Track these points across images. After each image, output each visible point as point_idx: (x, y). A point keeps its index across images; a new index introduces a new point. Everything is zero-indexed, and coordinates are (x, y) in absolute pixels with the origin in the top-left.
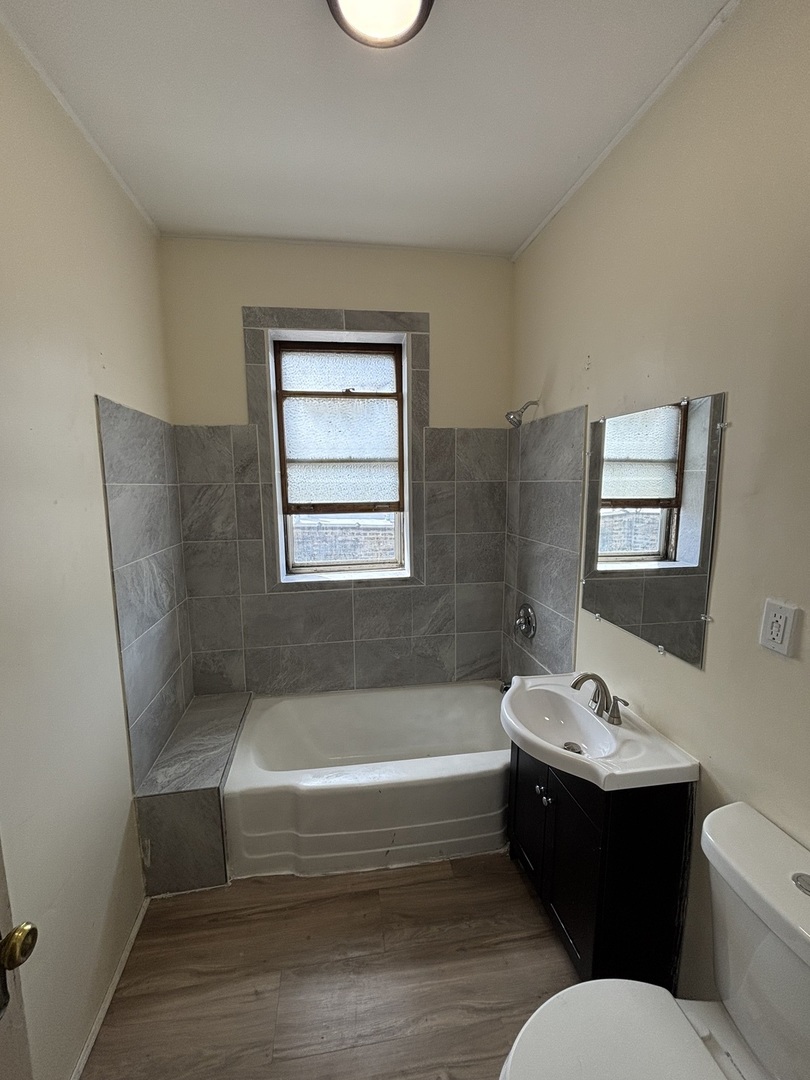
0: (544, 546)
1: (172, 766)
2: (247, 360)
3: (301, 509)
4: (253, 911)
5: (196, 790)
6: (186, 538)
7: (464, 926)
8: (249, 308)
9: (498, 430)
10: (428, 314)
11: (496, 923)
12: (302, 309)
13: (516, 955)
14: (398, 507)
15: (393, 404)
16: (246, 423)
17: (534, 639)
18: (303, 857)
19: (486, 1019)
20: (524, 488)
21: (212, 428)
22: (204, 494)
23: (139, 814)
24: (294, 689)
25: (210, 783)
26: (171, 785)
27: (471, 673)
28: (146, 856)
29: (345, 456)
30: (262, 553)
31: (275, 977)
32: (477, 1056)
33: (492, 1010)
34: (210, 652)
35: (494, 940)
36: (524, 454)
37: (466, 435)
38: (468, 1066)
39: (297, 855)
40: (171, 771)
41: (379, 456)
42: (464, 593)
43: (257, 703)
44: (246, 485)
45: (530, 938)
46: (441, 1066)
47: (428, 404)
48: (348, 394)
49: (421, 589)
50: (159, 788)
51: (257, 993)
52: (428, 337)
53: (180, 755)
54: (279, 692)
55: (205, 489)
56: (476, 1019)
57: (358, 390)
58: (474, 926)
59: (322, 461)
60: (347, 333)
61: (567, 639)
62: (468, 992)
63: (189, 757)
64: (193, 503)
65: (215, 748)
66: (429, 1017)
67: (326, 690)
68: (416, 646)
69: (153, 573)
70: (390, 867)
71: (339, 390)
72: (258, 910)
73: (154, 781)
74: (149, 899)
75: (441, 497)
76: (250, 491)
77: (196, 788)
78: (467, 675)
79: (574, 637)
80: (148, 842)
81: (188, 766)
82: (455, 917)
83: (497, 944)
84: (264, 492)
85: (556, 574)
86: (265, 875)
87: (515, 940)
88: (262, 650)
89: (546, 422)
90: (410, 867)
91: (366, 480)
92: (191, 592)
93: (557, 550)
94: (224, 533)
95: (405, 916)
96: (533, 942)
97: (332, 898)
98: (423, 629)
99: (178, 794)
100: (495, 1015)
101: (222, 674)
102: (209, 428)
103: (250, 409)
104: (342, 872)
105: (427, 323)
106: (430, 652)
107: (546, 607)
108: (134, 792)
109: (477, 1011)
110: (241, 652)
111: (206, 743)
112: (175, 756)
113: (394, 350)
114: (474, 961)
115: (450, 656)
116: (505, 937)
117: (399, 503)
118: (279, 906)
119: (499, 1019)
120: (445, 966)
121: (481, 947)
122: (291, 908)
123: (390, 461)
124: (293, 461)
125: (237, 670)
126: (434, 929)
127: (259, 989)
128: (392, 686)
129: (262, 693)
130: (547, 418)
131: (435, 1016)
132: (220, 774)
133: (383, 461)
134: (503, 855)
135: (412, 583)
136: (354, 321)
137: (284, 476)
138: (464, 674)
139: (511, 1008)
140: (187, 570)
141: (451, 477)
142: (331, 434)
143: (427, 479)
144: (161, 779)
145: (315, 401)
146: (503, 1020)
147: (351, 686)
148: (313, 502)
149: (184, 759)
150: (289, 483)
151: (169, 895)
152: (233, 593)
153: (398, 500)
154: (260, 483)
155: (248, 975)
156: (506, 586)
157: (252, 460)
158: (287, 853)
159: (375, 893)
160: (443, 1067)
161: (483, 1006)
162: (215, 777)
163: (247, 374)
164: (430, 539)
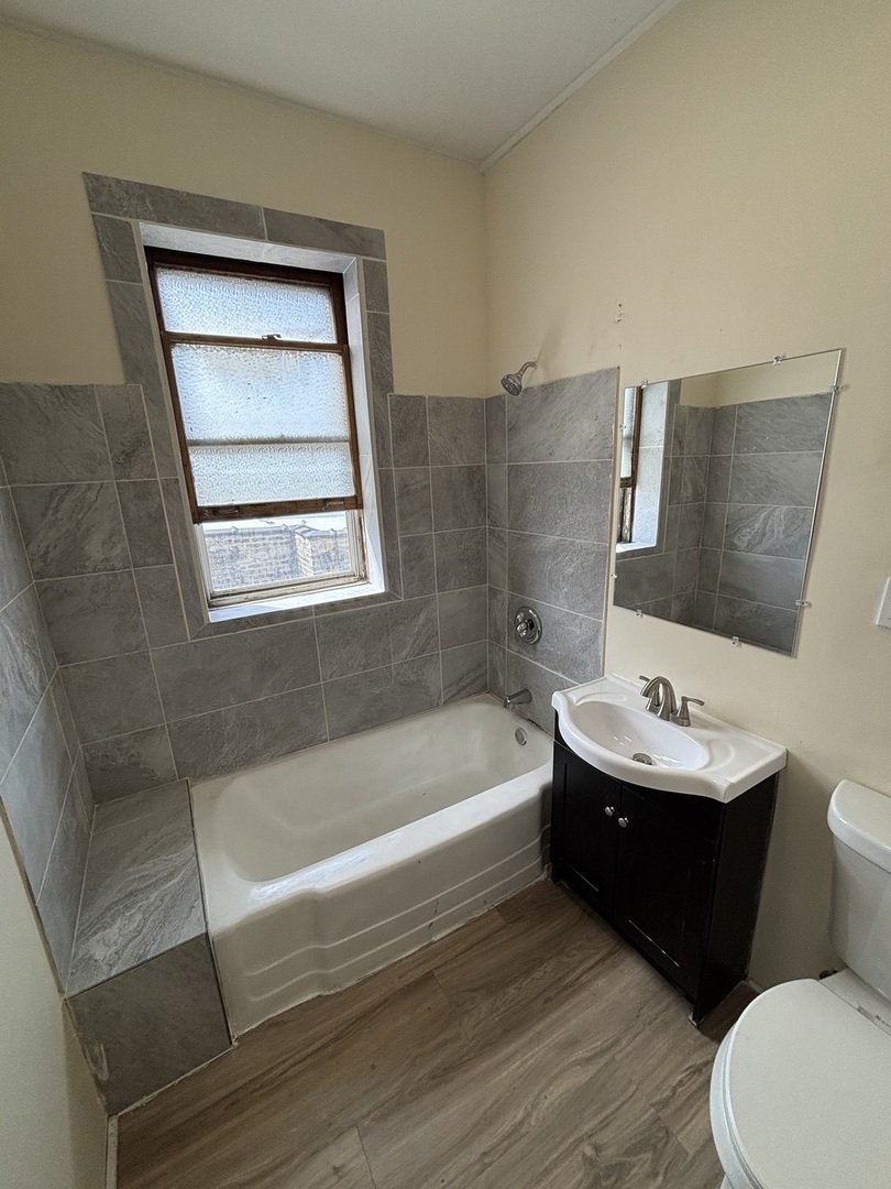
0: (551, 539)
1: (110, 925)
2: (108, 274)
3: (217, 513)
4: (287, 1064)
5: (172, 949)
6: (39, 574)
7: (537, 975)
8: (98, 178)
9: (473, 399)
10: (382, 232)
11: (568, 957)
12: (194, 196)
13: (600, 983)
14: (356, 502)
15: (334, 362)
16: (122, 383)
17: (539, 645)
18: (332, 971)
19: (601, 1065)
20: (515, 472)
21: (60, 388)
22: (62, 500)
23: (78, 1017)
24: (248, 760)
25: (190, 932)
26: (126, 955)
27: (459, 691)
28: (101, 1068)
29: (275, 435)
30: (175, 584)
31: (352, 1138)
32: (609, 1110)
33: (602, 1053)
34: (111, 738)
35: (573, 976)
36: (513, 429)
37: (439, 404)
38: (606, 1126)
39: (323, 972)
40: (113, 933)
41: (322, 433)
42: (447, 603)
43: (199, 791)
44: (134, 483)
45: (602, 960)
46: (580, 1140)
47: (390, 361)
48: (271, 343)
49: (399, 605)
50: (105, 968)
51: (336, 1170)
52: (384, 266)
53: (116, 903)
54: (227, 769)
55: (62, 492)
56: (592, 1069)
57: (285, 338)
58: (548, 969)
59: (241, 442)
60: (270, 245)
61: (594, 640)
62: (571, 1044)
63: (134, 903)
64: (44, 515)
65: (171, 875)
66: (546, 1093)
67: (291, 751)
68: (398, 675)
69: (9, 640)
70: (434, 939)
71: (258, 336)
72: (291, 1061)
73: (88, 962)
74: (114, 1121)
75: (414, 487)
76: (144, 492)
77: (169, 947)
78: (453, 696)
79: (602, 637)
80: (100, 1049)
81: (139, 916)
82: (526, 968)
83: (577, 979)
84: (167, 492)
85: (571, 570)
86: (280, 1012)
87: (591, 968)
88: (196, 719)
89: (551, 389)
90: (457, 930)
91: (309, 469)
92: (63, 657)
93: (572, 543)
94: (107, 560)
95: (473, 990)
96: (608, 962)
97: (381, 1005)
98: (404, 653)
99: (144, 967)
100: (608, 1056)
101: (136, 764)
102: (53, 388)
103: (125, 358)
104: (380, 968)
105: (382, 246)
106: (413, 678)
107: (556, 607)
108: (61, 991)
109: (588, 1060)
110: (163, 728)
111: (151, 872)
112: (109, 908)
113: (331, 283)
114: (565, 1008)
115: (436, 678)
116: (582, 968)
117: (355, 497)
118: (319, 1044)
119: (613, 1059)
120: (538, 1028)
121: (565, 988)
122: (337, 1039)
123: (338, 440)
124: (196, 443)
125: (161, 754)
126: (511, 990)
127: (338, 1162)
128: (373, 727)
129: (204, 775)
130: (551, 384)
131: (551, 1088)
132: (199, 913)
133: (328, 440)
134: (546, 881)
135: (388, 599)
136: (281, 228)
137: (187, 465)
138: (451, 694)
139: (617, 1042)
140: (50, 624)
141: (424, 462)
142: (251, 401)
143: (396, 463)
144: (100, 953)
145: (221, 352)
146: (618, 1058)
147: (324, 738)
148: (235, 503)
149: (127, 908)
150: (196, 478)
151: (146, 1099)
152: (137, 648)
153: (353, 494)
154: (159, 479)
155: (314, 1153)
156: (491, 589)
157: (140, 442)
158: (309, 973)
159: (428, 977)
160: (583, 1140)
161: (593, 1052)
162: (193, 918)
163: (111, 297)
164: (404, 541)
